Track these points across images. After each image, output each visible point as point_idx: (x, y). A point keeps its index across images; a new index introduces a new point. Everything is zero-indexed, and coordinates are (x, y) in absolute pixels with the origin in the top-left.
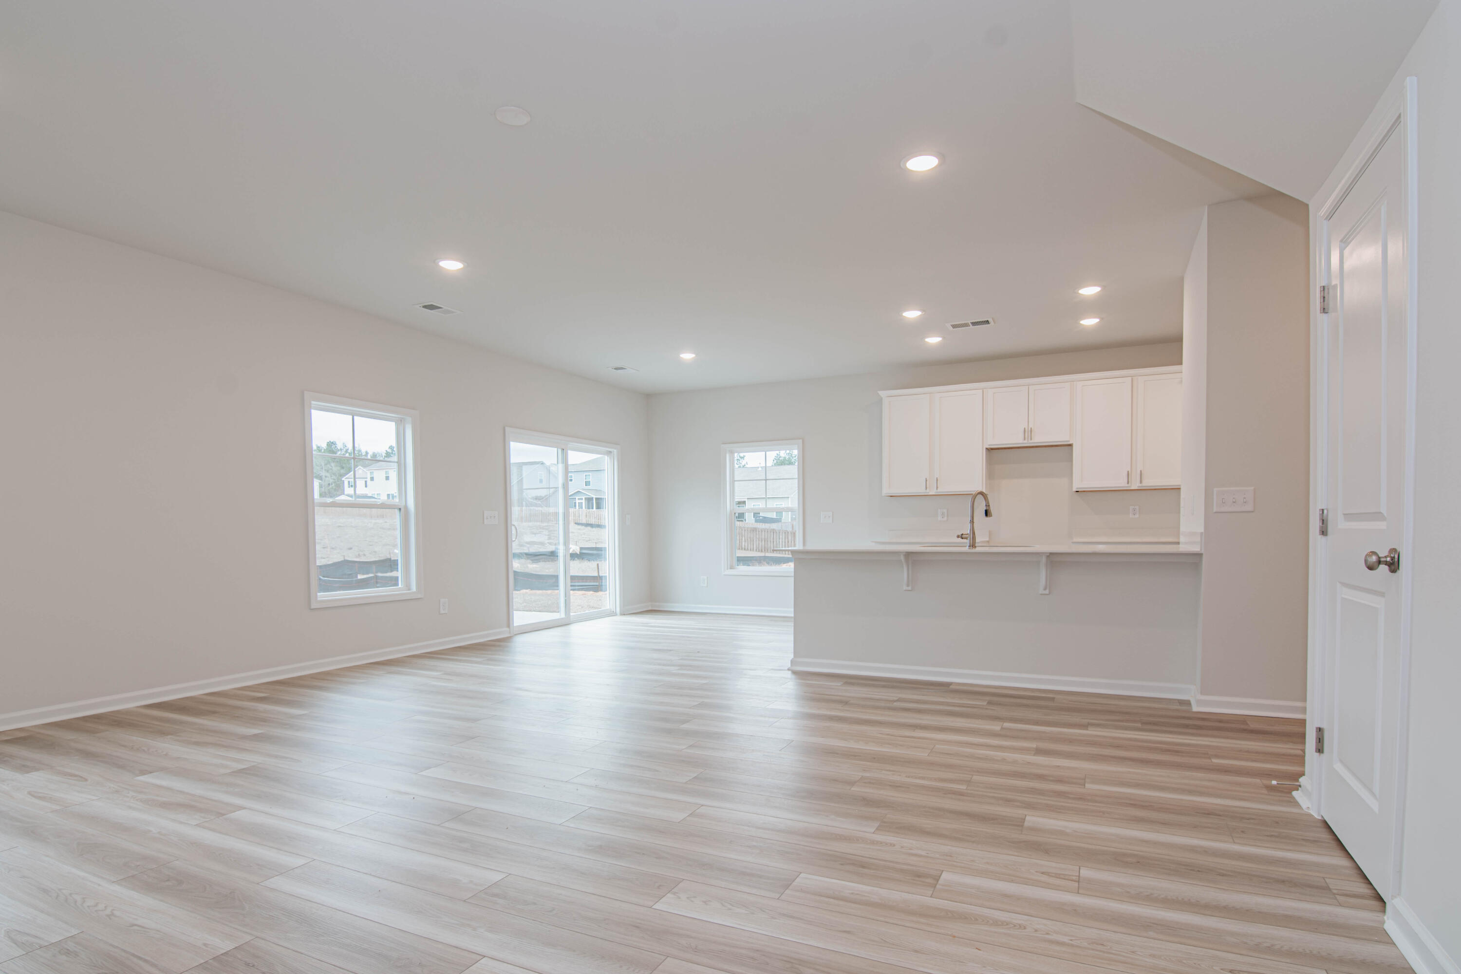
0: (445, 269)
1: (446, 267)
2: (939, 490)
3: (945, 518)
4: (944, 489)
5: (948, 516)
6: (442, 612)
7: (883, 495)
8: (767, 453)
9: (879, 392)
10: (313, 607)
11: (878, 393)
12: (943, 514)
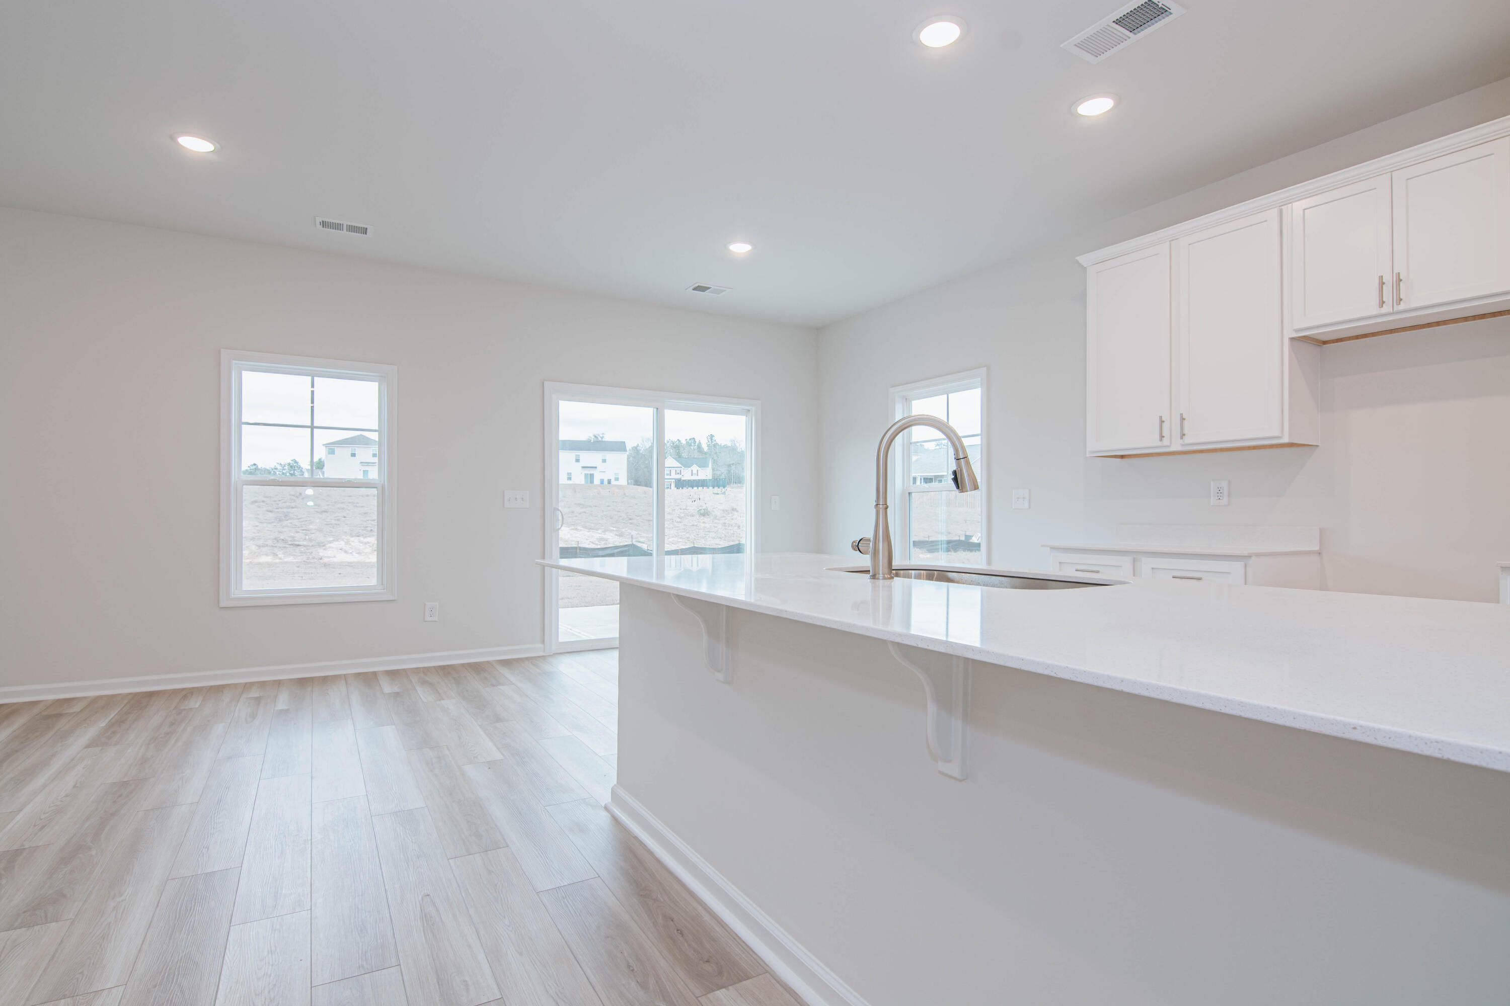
0: (187, 148)
1: (192, 149)
2: (1187, 440)
3: (1224, 501)
4: (1197, 436)
5: (1229, 496)
6: (428, 618)
7: (1088, 455)
8: (949, 395)
9: (1077, 258)
10: (221, 605)
11: (1077, 262)
12: (1220, 491)
